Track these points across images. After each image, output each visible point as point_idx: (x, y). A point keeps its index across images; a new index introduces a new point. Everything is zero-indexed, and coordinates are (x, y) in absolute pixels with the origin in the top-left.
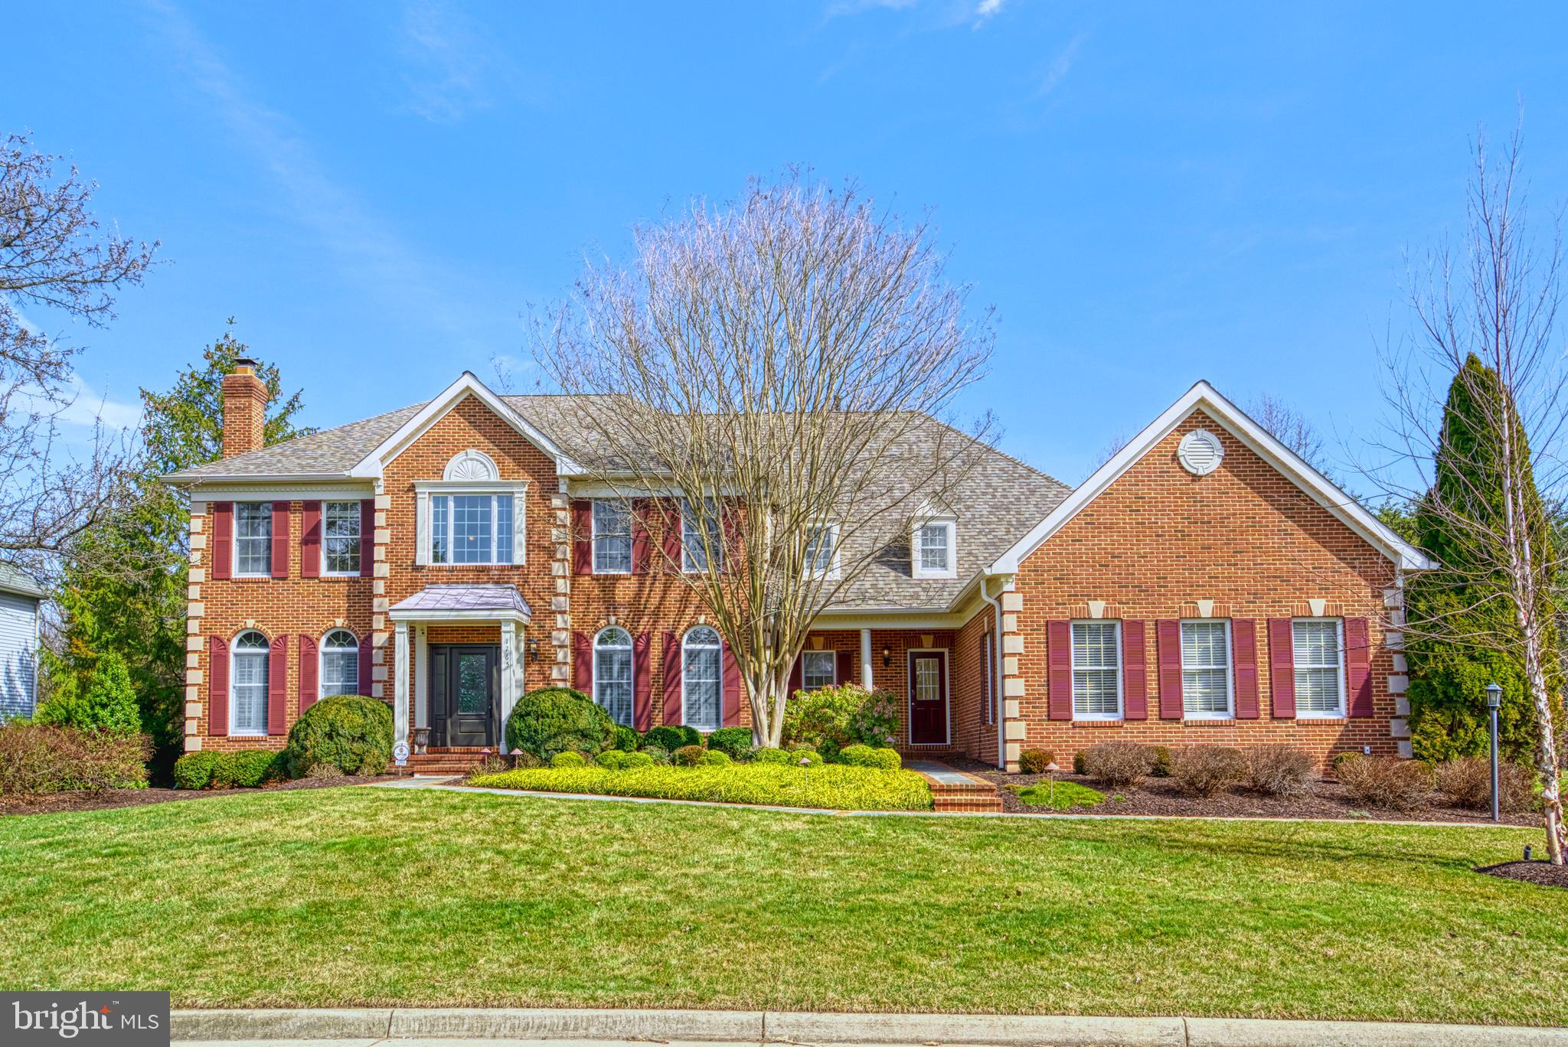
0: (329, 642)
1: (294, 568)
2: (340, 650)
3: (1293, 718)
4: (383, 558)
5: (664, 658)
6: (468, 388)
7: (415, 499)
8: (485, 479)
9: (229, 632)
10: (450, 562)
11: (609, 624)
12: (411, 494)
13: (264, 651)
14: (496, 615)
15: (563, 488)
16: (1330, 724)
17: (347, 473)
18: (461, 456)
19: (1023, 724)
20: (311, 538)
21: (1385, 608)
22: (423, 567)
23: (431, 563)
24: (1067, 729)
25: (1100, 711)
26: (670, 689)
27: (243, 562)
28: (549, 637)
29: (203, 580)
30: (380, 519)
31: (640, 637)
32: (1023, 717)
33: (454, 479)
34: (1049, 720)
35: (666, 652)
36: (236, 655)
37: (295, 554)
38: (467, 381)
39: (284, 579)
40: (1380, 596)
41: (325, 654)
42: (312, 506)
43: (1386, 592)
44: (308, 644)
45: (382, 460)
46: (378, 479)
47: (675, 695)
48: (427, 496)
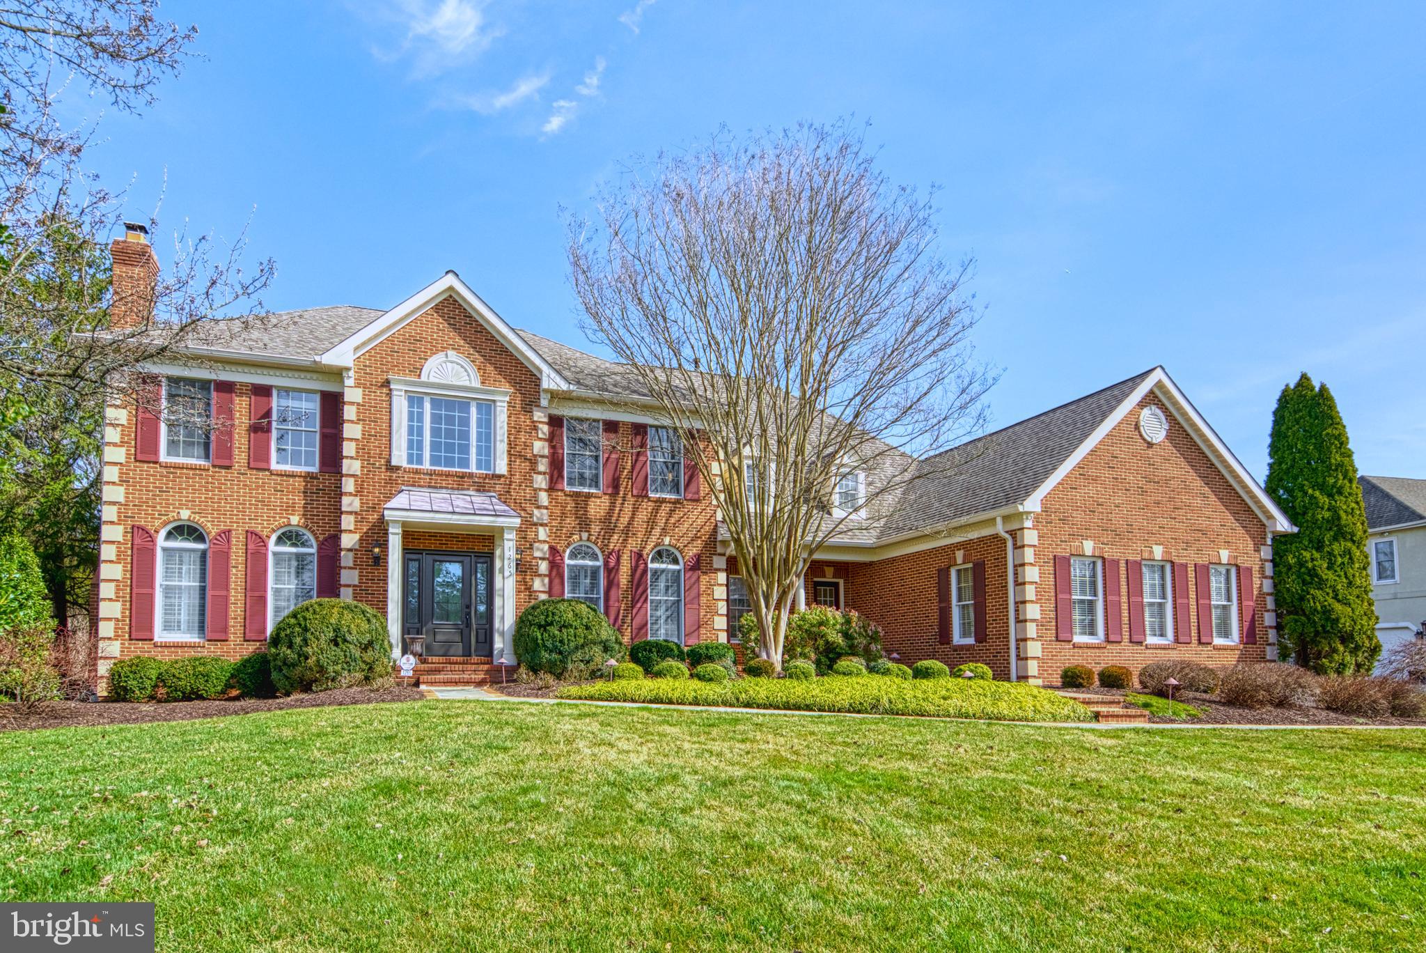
0: (280, 540)
1: (240, 457)
2: (293, 550)
3: (1210, 644)
4: (353, 454)
5: (633, 575)
6: (451, 288)
7: (389, 395)
8: (467, 383)
9: (157, 523)
10: (427, 465)
11: (581, 539)
12: (385, 390)
13: (201, 546)
15: (544, 402)
16: (1229, 649)
17: (317, 358)
18: (440, 357)
19: (1039, 643)
20: (260, 428)
22: (398, 468)
23: (404, 464)
24: (1069, 649)
26: (639, 605)
27: (172, 444)
28: (531, 548)
29: (123, 460)
30: (349, 412)
31: (611, 554)
32: (1039, 638)
33: (432, 380)
34: (1057, 641)
35: (634, 570)
36: (164, 549)
37: (241, 441)
38: (450, 280)
39: (228, 467)
40: (1258, 550)
41: (275, 554)
42: (263, 391)
43: (1261, 547)
44: (256, 541)
45: (356, 349)
46: (348, 369)
47: (643, 611)
48: (403, 393)
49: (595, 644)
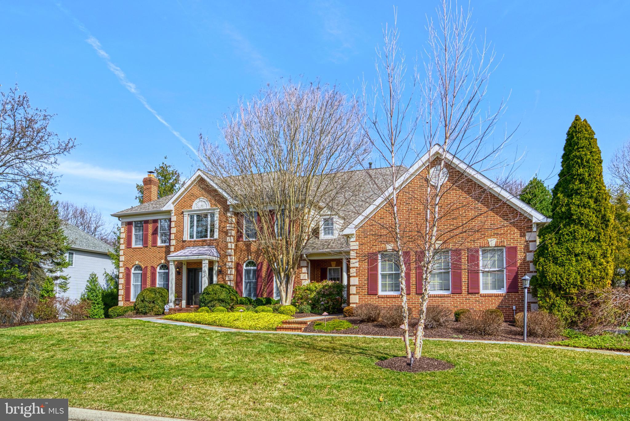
0: (160, 269)
1: (150, 243)
2: (163, 271)
3: (479, 293)
4: (173, 238)
5: (267, 272)
6: (199, 176)
7: (183, 216)
8: (205, 208)
9: (131, 266)
10: (195, 239)
11: (248, 259)
12: (182, 215)
13: (141, 272)
14: (200, 257)
15: (231, 210)
16: (497, 296)
17: (161, 209)
18: (197, 200)
19: (358, 296)
20: (155, 233)
21: (527, 241)
22: (185, 241)
23: (189, 239)
24: (376, 298)
25: (392, 290)
26: (269, 284)
27: (136, 242)
28: (225, 265)
29: (124, 248)
30: (173, 225)
31: (259, 264)
32: (358, 293)
33: (196, 209)
34: (368, 295)
35: (268, 269)
36: (133, 273)
37: (150, 238)
38: (199, 173)
39: (147, 247)
40: (524, 236)
41: (159, 272)
42: (155, 221)
43: (527, 234)
44: (154, 269)
45: (173, 203)
46: (172, 210)
47: (271, 285)
48: (187, 215)
49: (216, 300)
